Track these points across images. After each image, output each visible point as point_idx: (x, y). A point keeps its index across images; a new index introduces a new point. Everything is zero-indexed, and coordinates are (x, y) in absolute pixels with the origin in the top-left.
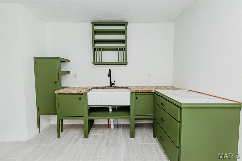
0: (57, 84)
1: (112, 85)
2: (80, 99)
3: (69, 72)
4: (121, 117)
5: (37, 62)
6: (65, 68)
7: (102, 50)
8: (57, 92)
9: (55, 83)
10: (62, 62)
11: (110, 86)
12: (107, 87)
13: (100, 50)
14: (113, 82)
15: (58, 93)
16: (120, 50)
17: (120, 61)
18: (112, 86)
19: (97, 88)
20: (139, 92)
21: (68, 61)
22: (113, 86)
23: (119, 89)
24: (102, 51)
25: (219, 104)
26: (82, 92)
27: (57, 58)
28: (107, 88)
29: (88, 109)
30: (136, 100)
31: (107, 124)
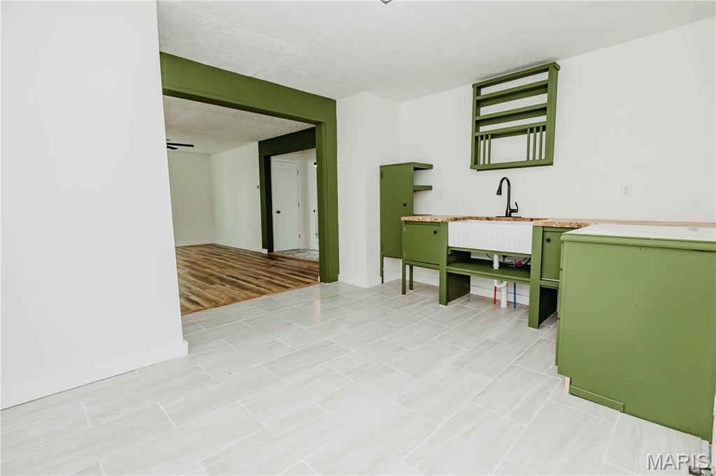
0: (408, 207)
1: (510, 213)
2: (435, 232)
3: (430, 188)
4: (509, 277)
5: (386, 172)
6: (423, 179)
7: (492, 138)
8: (403, 219)
9: (405, 205)
10: (416, 169)
11: (507, 216)
12: (498, 218)
13: (487, 138)
14: (513, 207)
15: (406, 221)
16: (532, 130)
17: (531, 158)
18: (510, 216)
19: (477, 218)
20: (554, 226)
21: (430, 167)
22: (513, 214)
23: (524, 222)
24: (492, 140)
25: (655, 239)
26: (439, 221)
27: (409, 164)
28: (497, 220)
29: (449, 253)
30: (546, 244)
31: (492, 299)
